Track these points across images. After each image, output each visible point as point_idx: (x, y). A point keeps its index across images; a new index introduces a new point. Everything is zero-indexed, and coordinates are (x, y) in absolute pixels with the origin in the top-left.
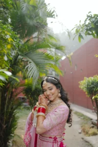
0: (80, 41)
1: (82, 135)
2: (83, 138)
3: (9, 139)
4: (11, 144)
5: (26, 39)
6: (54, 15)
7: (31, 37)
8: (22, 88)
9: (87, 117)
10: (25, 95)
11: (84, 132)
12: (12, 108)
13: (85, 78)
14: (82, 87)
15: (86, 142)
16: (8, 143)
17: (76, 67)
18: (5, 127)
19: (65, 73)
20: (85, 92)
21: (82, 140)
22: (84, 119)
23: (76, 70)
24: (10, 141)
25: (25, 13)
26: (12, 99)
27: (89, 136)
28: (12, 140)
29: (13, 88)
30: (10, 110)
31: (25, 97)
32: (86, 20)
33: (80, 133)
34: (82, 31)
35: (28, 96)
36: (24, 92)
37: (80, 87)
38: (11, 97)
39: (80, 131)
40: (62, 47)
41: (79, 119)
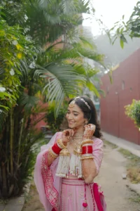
0: (122, 46)
1: (127, 182)
2: (127, 186)
3: (25, 183)
4: (28, 190)
5: (48, 45)
6: (88, 8)
7: (55, 42)
8: (43, 113)
9: (136, 156)
10: (48, 124)
11: (131, 177)
12: (29, 141)
13: (134, 100)
14: (129, 114)
15: (132, 191)
16: (24, 189)
17: (123, 85)
18: (19, 166)
19: (108, 93)
20: (133, 121)
21: (126, 188)
22: (132, 159)
23: (123, 88)
24: (26, 186)
25: (43, 6)
26: (29, 129)
27: (137, 183)
28: (29, 184)
29: (30, 113)
30: (26, 145)
31: (48, 126)
32: (133, 15)
33: (124, 179)
34: (126, 31)
35: (51, 125)
36: (46, 119)
37: (126, 113)
38: (28, 127)
39: (124, 176)
40: (99, 55)
41: (125, 159)
